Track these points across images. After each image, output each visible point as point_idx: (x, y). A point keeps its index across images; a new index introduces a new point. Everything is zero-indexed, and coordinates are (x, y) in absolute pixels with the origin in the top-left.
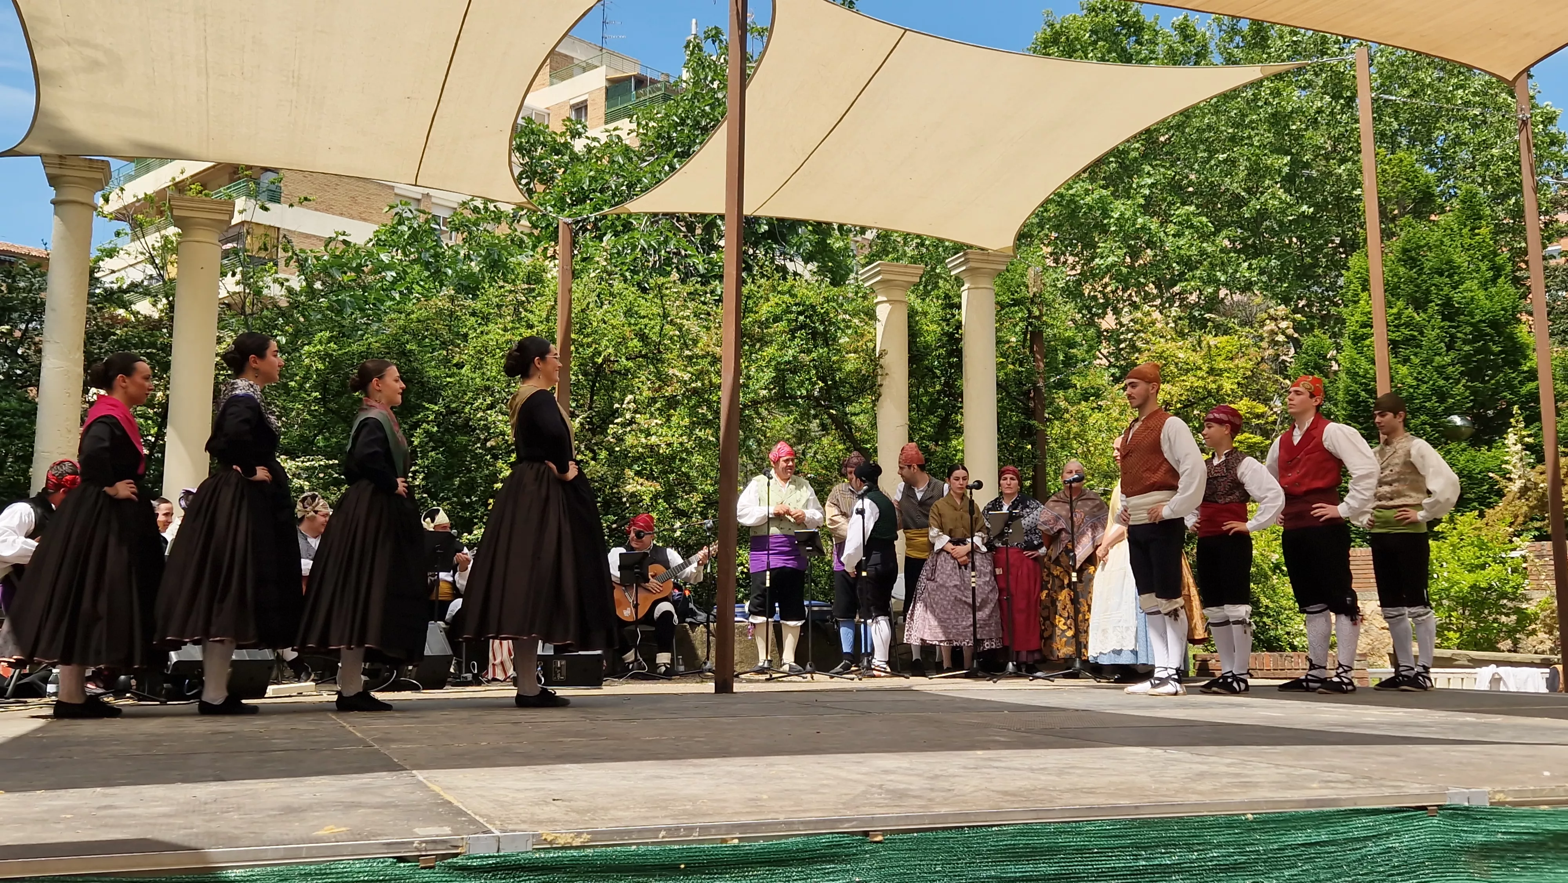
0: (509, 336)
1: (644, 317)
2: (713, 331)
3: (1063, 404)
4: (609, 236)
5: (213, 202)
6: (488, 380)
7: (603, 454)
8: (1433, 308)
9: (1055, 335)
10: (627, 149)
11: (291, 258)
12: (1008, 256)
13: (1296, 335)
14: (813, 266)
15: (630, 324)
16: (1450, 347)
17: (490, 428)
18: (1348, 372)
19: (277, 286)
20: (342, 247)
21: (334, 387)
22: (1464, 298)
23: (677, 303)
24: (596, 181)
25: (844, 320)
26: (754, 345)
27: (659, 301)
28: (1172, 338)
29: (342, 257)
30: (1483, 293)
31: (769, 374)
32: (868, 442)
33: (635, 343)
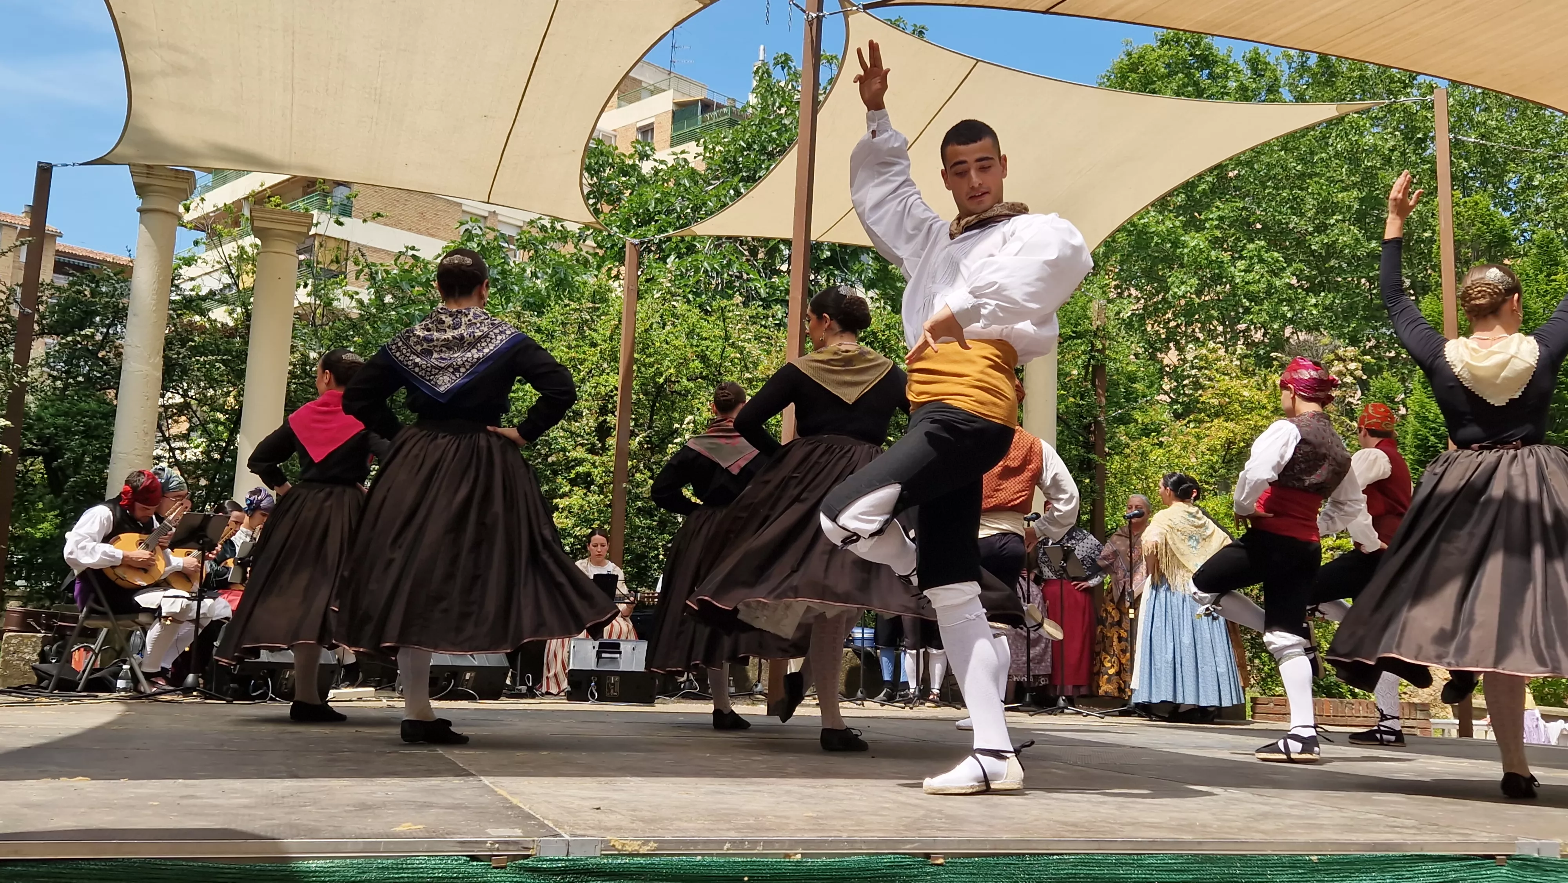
0: (573, 354)
1: (706, 339)
2: (774, 354)
3: (1124, 438)
4: (672, 257)
5: (289, 214)
9: (1117, 369)
10: (694, 172)
11: (362, 271)
13: (1365, 377)
15: (692, 345)
17: (551, 445)
18: (1417, 416)
19: (347, 299)
20: (411, 261)
23: (740, 326)
24: (662, 203)
27: (721, 324)
28: (1237, 376)
29: (410, 272)
33: (696, 365)
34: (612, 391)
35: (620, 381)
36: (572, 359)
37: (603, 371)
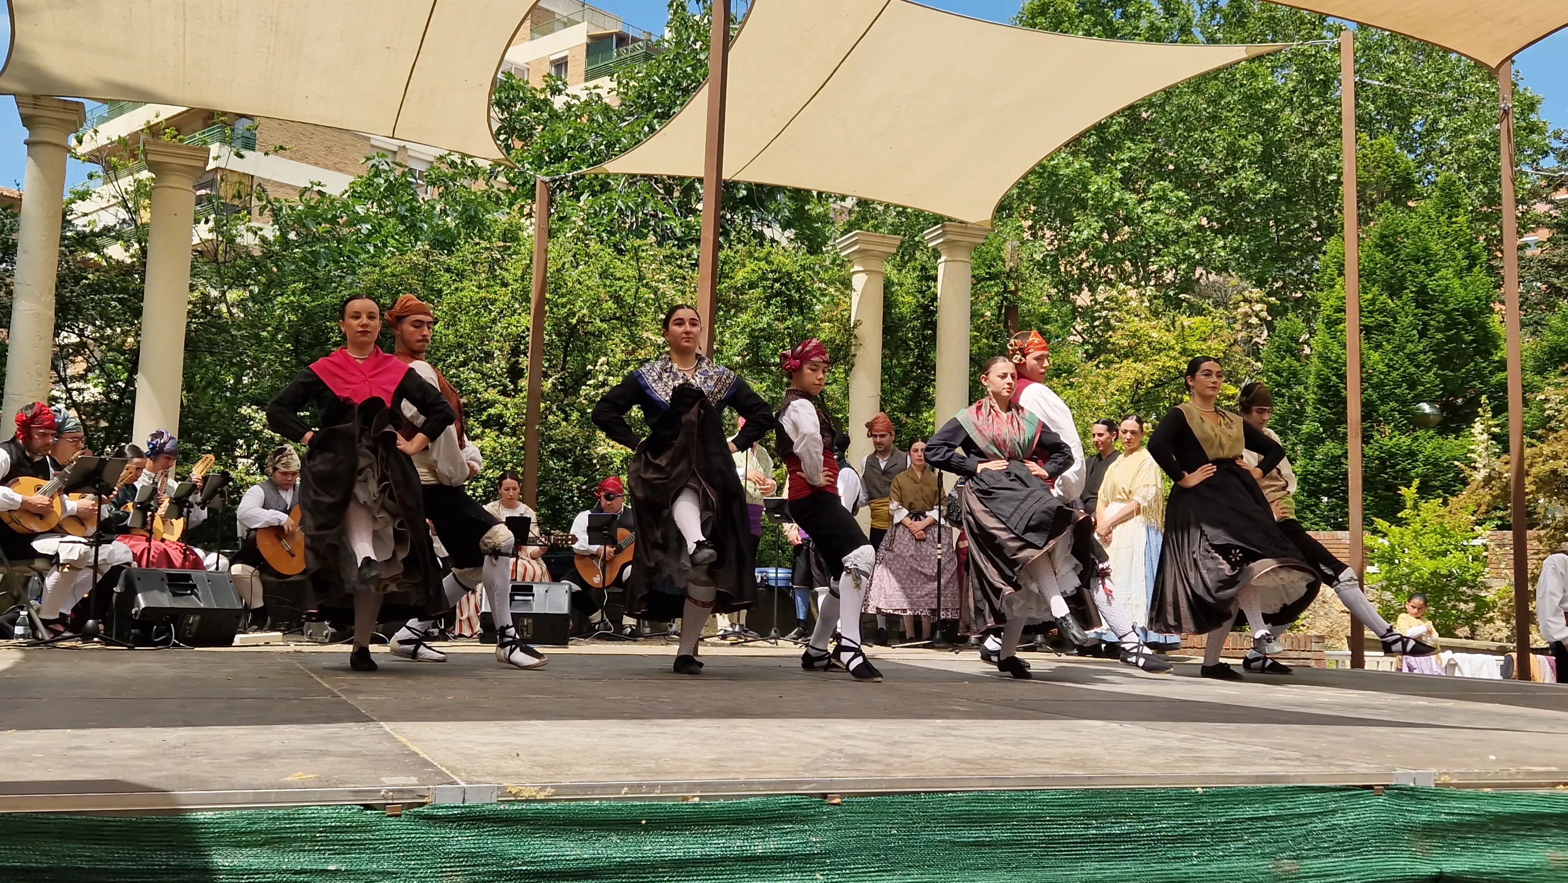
0: (483, 293)
1: (619, 279)
2: (689, 295)
4: (586, 195)
5: (187, 147)
6: (461, 337)
7: (575, 415)
8: (1407, 295)
9: (1029, 311)
10: (607, 107)
11: (266, 206)
12: (985, 230)
13: (1269, 318)
14: (790, 233)
16: (1422, 334)
18: (1320, 356)
19: (250, 235)
20: (317, 197)
21: (307, 339)
22: (1439, 285)
23: (653, 266)
24: (575, 140)
25: (819, 289)
26: (729, 311)
27: (634, 264)
28: (1146, 317)
29: (317, 208)
30: (1459, 281)
31: (743, 341)
32: (839, 411)
33: (610, 305)
34: (523, 332)
35: (531, 321)
36: (482, 299)
37: (515, 311)
